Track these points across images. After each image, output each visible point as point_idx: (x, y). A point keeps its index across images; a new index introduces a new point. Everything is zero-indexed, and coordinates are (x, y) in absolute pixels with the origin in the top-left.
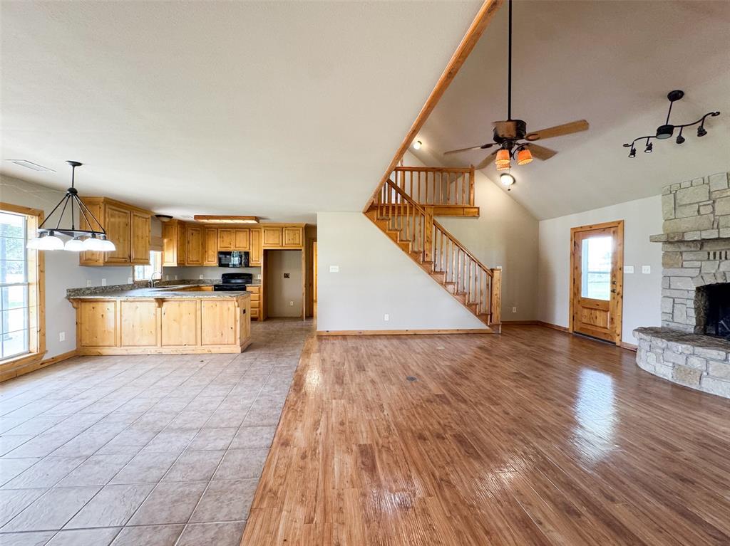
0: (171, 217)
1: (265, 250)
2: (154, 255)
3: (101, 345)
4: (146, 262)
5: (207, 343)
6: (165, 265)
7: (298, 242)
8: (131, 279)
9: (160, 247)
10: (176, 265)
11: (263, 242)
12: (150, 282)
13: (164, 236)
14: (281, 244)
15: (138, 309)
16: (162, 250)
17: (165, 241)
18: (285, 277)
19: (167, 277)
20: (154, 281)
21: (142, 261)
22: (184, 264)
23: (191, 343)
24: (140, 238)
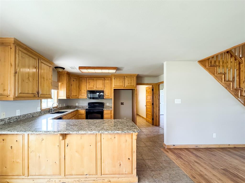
0: (64, 69)
1: (114, 90)
2: (54, 92)
3: (10, 174)
4: (49, 97)
5: (107, 173)
6: (60, 98)
7: (133, 85)
8: (39, 108)
9: (57, 88)
10: (65, 98)
11: (114, 85)
12: (51, 109)
13: (59, 81)
14: (123, 86)
15: (44, 141)
16: (58, 89)
17: (60, 84)
18: (121, 104)
19: (60, 105)
20: (53, 108)
21: (46, 96)
22: (69, 97)
23: (91, 173)
24: (45, 80)
